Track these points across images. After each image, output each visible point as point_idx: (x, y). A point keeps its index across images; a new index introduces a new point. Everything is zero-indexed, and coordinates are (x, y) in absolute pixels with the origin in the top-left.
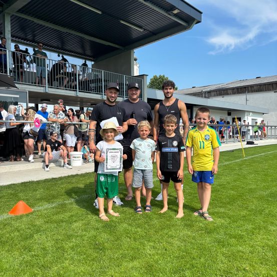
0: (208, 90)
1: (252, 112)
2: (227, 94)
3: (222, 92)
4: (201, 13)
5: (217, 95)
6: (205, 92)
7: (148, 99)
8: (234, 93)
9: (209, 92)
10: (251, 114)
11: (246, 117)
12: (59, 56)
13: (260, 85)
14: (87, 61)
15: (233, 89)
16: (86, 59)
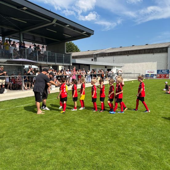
0: (96, 53)
1: (116, 66)
2: (105, 56)
3: (103, 55)
4: (94, 31)
5: (101, 56)
6: (95, 55)
7: (72, 63)
8: (109, 56)
9: (97, 55)
10: (115, 67)
11: (113, 69)
12: (33, 44)
13: (121, 52)
14: (44, 45)
15: (108, 53)
16: (43, 44)
